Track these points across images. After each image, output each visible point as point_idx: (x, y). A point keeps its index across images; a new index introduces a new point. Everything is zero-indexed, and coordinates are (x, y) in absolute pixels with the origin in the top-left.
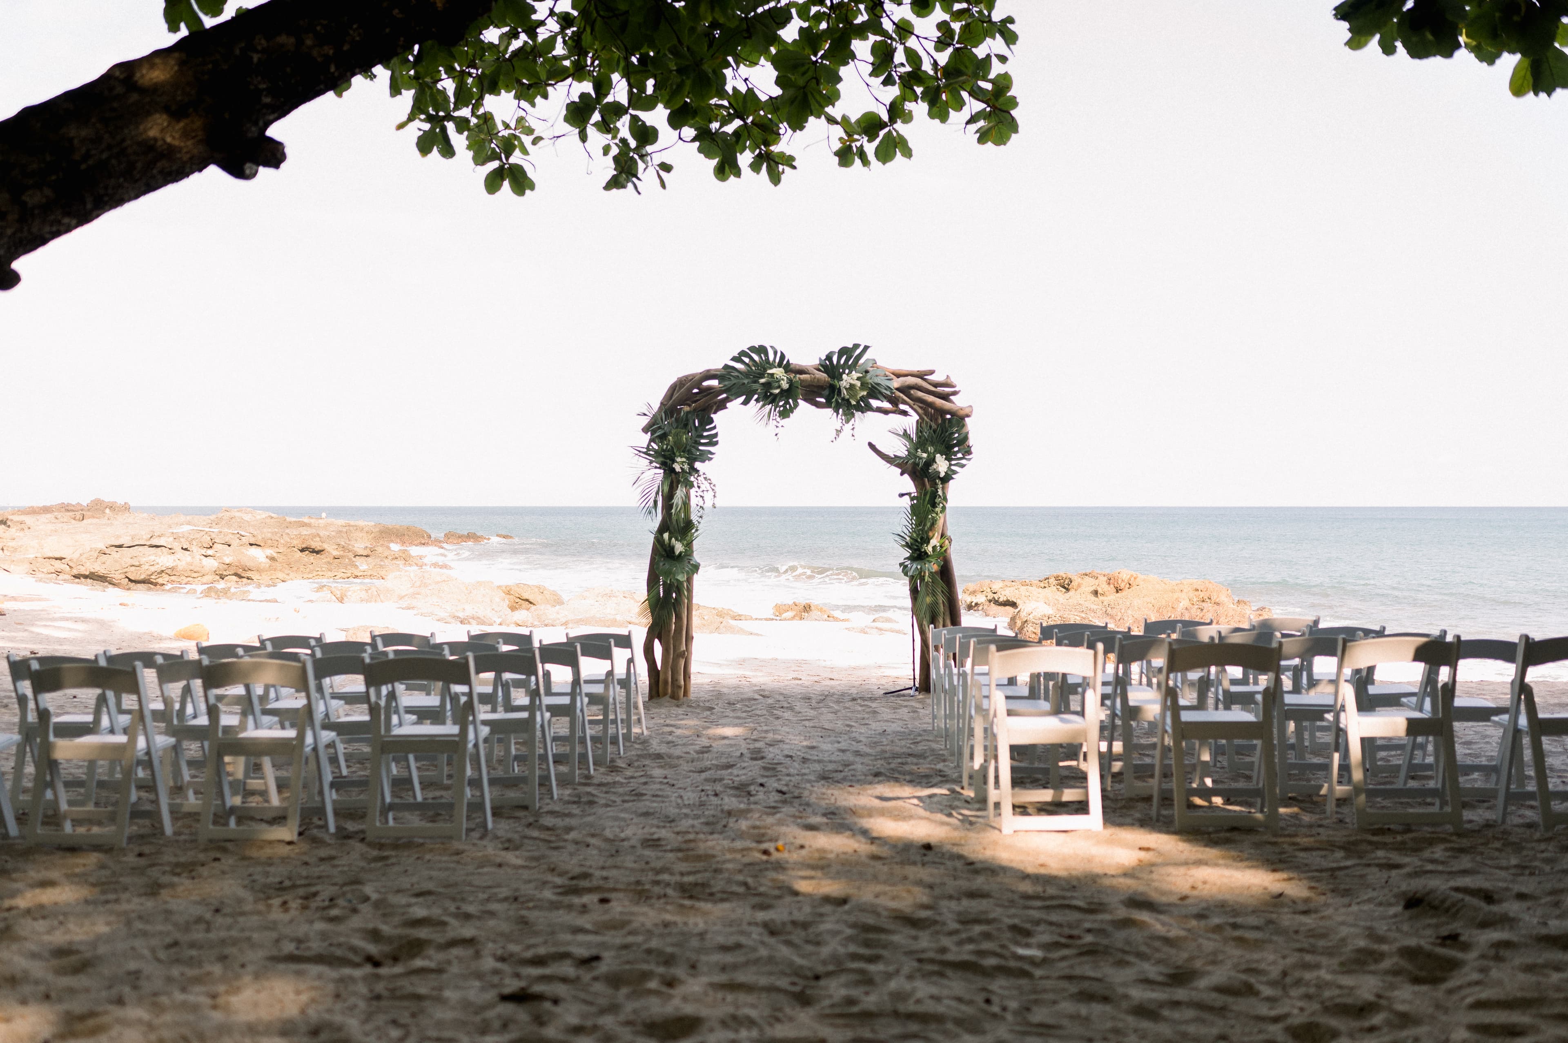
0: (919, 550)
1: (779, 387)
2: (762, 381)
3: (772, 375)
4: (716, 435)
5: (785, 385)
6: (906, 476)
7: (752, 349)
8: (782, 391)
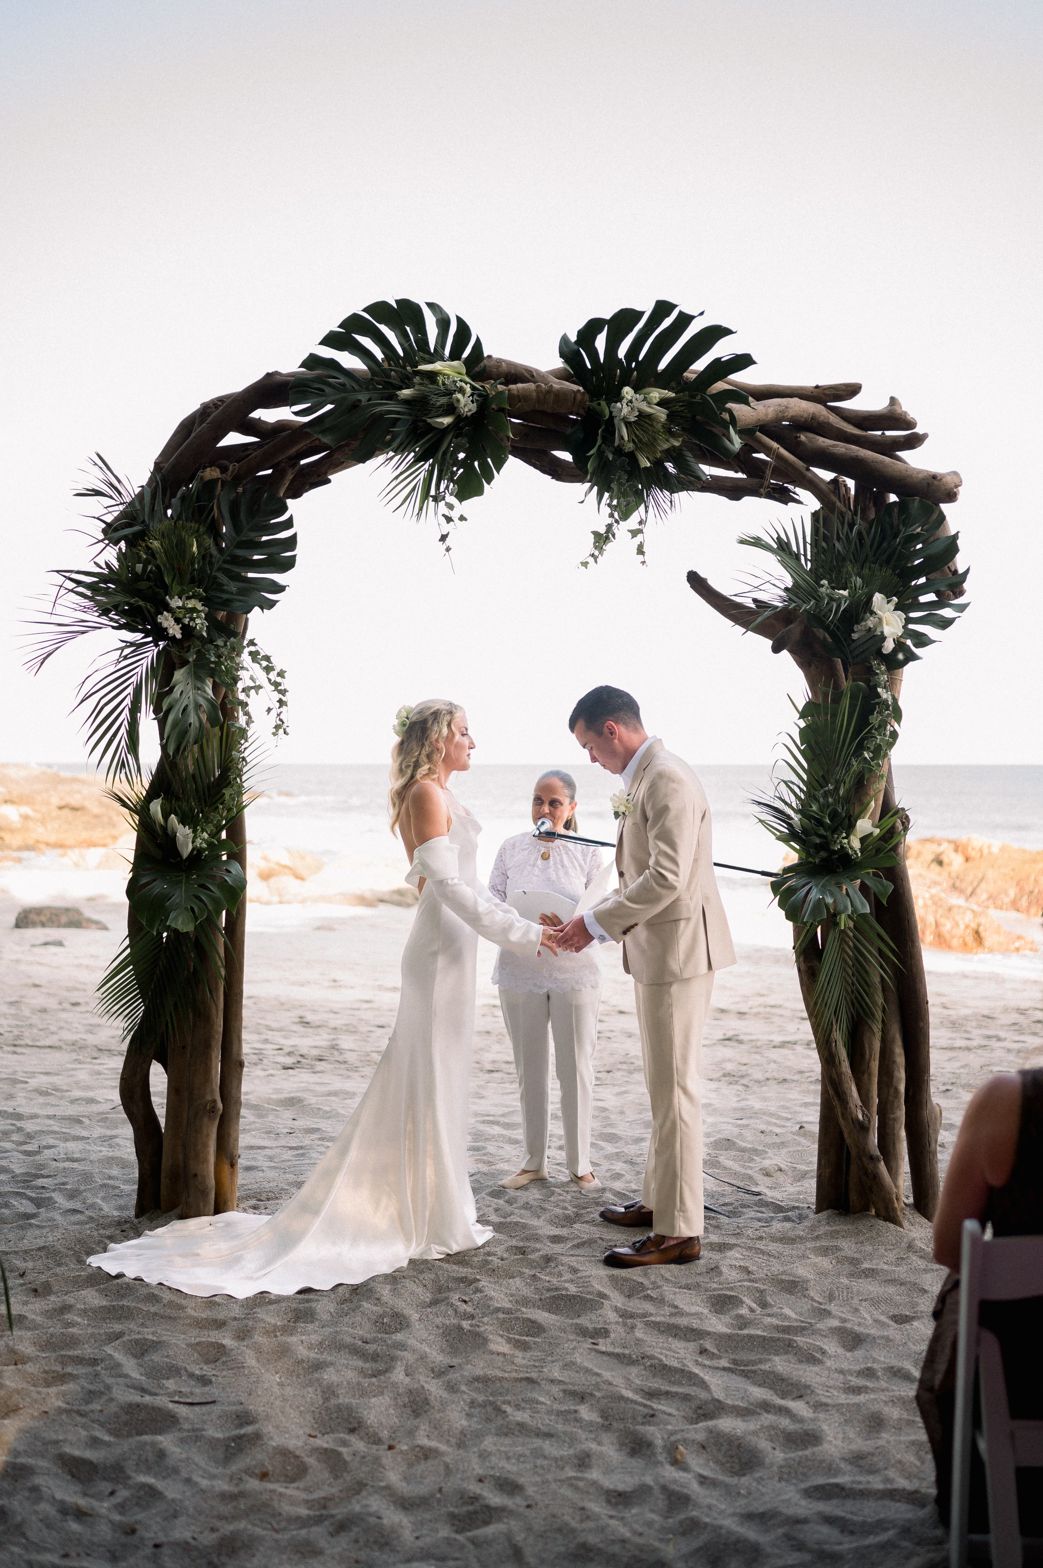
0: (825, 846)
1: (451, 409)
2: (406, 392)
3: (432, 376)
4: (291, 543)
5: (466, 404)
6: (785, 653)
7: (379, 310)
8: (460, 420)
